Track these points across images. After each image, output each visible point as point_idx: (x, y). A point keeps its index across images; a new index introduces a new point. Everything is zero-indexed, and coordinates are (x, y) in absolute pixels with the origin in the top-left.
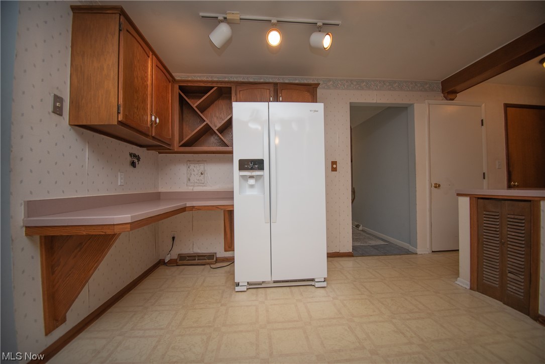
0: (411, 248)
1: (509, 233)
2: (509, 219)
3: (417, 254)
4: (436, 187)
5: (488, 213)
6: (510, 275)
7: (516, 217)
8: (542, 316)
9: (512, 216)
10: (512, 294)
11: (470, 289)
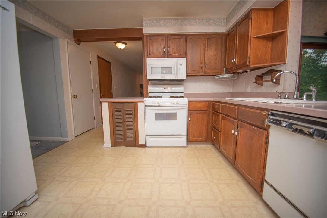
0: (63, 139)
1: (126, 117)
2: (126, 111)
3: (68, 141)
4: (74, 97)
5: (117, 109)
6: (127, 134)
7: (129, 110)
8: (140, 145)
9: (128, 110)
10: (129, 141)
11: (111, 147)
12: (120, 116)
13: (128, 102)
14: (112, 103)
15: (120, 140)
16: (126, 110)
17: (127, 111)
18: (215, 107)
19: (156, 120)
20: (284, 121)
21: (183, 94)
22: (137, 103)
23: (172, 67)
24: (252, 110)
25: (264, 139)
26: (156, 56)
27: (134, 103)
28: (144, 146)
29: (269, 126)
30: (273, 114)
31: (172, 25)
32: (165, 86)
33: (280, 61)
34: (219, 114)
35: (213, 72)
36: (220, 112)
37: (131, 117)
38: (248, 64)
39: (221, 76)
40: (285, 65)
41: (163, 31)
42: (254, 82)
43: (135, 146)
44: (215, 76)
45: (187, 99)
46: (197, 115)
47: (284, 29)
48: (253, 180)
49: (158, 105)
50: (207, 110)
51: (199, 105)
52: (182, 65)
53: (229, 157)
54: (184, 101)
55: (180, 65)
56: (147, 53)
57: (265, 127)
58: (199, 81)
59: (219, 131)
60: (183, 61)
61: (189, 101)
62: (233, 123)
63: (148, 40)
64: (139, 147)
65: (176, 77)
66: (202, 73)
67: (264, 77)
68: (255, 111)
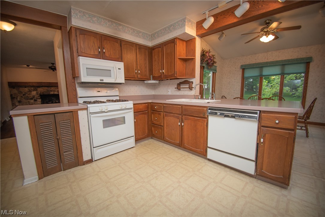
1: (62, 131)
2: (61, 124)
5: (43, 124)
6: (64, 154)
7: (65, 121)
8: (85, 161)
9: (63, 122)
10: (68, 162)
11: (40, 179)
12: (50, 133)
13: (63, 111)
14: (34, 115)
15: (52, 166)
16: (60, 122)
17: (63, 124)
18: (156, 108)
19: (104, 128)
20: (218, 112)
21: (118, 97)
22: (77, 111)
23: (110, 70)
24: (195, 108)
25: (206, 124)
26: (90, 56)
27: (71, 112)
28: (91, 161)
29: (208, 116)
30: (209, 109)
31: (107, 26)
32: (99, 89)
33: (192, 76)
34: (160, 112)
35: (145, 78)
36: (162, 111)
37: (69, 130)
38: (176, 76)
39: (150, 82)
40: (194, 79)
41: (97, 29)
42: (175, 88)
43: (79, 166)
44: (145, 81)
45: (132, 102)
46: (140, 115)
47: (194, 57)
48: (199, 150)
49: (106, 111)
50: (146, 111)
51: (141, 107)
52: (120, 69)
53: (176, 142)
54: (130, 104)
55: (119, 69)
56: (77, 49)
57: (206, 117)
58: (130, 85)
59: (162, 126)
60: (121, 65)
61: (134, 104)
62: (178, 118)
63: (78, 34)
64: (84, 165)
65: (116, 81)
66: (136, 78)
67: (181, 85)
68: (197, 108)
